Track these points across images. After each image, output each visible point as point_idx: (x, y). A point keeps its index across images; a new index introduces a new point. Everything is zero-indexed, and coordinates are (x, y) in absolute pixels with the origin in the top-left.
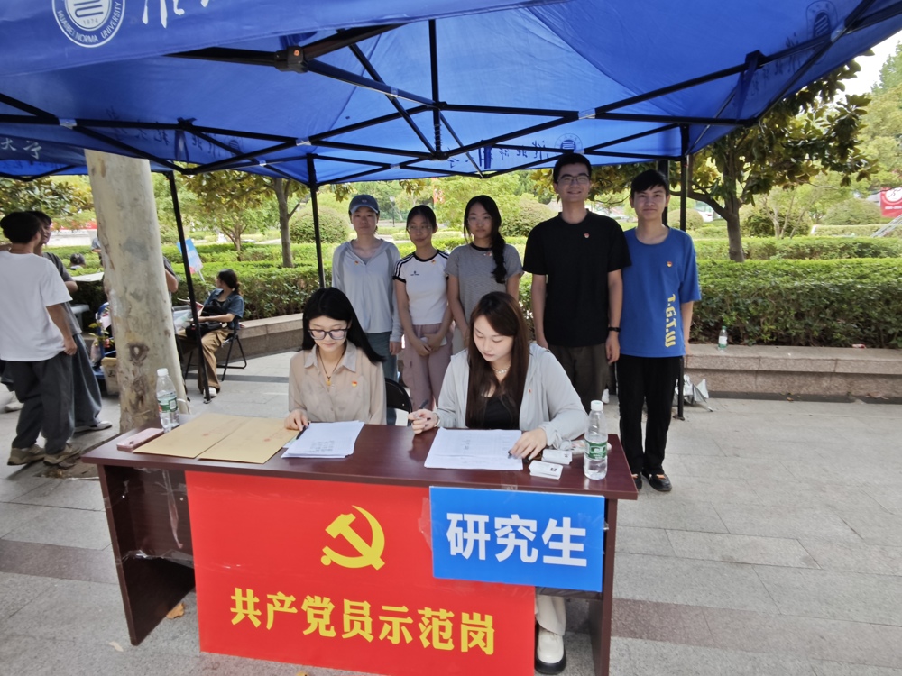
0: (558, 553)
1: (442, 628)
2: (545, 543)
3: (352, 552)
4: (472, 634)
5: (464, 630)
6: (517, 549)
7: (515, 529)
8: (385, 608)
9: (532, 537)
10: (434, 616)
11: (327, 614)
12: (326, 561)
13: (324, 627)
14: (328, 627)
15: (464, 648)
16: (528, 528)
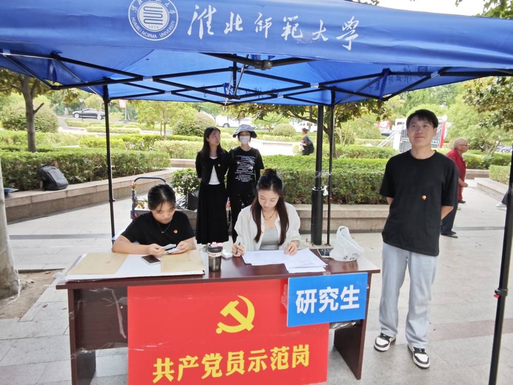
0: (347, 303)
1: (283, 357)
2: (342, 299)
3: (234, 322)
4: (298, 357)
5: (294, 355)
6: (329, 304)
7: (328, 294)
8: (252, 352)
9: (336, 297)
10: (279, 351)
11: (217, 364)
12: (219, 331)
13: (215, 371)
14: (217, 371)
15: (294, 366)
16: (334, 293)
